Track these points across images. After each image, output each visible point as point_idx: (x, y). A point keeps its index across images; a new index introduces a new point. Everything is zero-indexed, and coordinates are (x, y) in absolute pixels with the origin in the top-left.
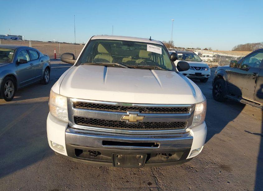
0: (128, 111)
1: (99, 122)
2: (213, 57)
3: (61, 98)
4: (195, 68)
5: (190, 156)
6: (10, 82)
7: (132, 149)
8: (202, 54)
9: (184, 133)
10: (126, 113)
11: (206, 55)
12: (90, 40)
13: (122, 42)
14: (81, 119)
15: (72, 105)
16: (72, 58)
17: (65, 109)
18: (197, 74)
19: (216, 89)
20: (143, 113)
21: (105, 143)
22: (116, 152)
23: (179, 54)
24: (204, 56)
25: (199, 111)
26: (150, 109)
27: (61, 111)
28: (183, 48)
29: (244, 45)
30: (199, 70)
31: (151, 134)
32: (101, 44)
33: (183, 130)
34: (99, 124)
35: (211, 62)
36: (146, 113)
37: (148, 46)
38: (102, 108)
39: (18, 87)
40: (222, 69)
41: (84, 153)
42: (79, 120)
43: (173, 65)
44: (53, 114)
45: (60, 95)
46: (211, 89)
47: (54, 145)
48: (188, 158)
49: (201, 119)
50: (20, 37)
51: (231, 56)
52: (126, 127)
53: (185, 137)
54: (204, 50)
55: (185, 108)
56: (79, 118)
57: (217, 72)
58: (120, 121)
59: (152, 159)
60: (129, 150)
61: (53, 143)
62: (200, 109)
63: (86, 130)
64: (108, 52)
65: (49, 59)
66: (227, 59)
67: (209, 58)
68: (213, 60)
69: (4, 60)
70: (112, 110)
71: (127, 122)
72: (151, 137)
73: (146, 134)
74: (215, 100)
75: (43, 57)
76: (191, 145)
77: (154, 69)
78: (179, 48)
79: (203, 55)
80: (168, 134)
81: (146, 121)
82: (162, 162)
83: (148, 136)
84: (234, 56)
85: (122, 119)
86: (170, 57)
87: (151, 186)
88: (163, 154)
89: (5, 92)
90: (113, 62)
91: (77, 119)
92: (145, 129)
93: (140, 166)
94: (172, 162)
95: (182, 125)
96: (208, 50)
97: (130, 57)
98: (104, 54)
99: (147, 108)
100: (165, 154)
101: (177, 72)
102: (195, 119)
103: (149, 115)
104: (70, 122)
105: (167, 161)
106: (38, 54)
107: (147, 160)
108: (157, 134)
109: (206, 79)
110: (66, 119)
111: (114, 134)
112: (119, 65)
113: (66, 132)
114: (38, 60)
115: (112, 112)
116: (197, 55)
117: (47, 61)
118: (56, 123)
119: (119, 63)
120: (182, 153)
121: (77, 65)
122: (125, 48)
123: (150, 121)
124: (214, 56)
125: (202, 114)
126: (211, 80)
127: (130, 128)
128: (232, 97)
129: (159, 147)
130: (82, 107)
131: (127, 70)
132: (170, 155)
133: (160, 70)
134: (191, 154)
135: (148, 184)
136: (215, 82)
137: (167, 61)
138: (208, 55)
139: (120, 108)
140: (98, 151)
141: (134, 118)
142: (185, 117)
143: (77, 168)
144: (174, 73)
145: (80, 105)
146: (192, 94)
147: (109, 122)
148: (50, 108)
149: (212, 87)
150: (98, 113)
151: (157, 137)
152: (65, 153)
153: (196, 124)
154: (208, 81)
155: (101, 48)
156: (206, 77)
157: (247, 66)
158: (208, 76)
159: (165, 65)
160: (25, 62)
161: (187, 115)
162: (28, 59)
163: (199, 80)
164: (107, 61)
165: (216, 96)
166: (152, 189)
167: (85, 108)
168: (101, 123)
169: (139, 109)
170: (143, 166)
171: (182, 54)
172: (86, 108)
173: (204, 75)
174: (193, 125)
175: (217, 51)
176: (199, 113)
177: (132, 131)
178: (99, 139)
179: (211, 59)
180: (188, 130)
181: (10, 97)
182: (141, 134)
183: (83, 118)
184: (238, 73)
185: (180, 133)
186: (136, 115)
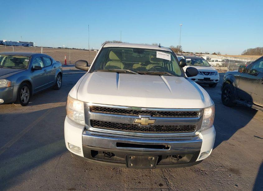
0: (140, 115)
1: (114, 125)
2: (221, 62)
3: (78, 103)
4: (204, 73)
5: (199, 159)
6: (26, 88)
7: (144, 151)
8: (210, 59)
9: (193, 136)
10: (139, 116)
11: (215, 59)
12: (103, 48)
13: (132, 50)
14: (96, 122)
15: (88, 109)
16: (85, 65)
17: (82, 113)
18: (205, 79)
19: (225, 94)
20: (154, 117)
21: (119, 144)
22: (129, 154)
23: (187, 60)
24: (213, 61)
25: (208, 115)
26: (160, 113)
27: (77, 115)
28: (191, 53)
29: (253, 49)
30: (208, 75)
31: (162, 137)
32: (113, 51)
33: (193, 133)
34: (113, 127)
35: (220, 66)
36: (157, 117)
37: (158, 52)
38: (116, 112)
39: (33, 93)
40: (231, 74)
41: (99, 154)
42: (95, 123)
43: (182, 71)
44: (70, 117)
45: (77, 100)
46: (220, 94)
47: (71, 147)
48: (198, 160)
49: (210, 123)
50: (32, 44)
51: (240, 60)
52: (138, 130)
53: (195, 140)
54: (213, 54)
55: (195, 112)
56: (95, 121)
57: (226, 77)
58: (133, 125)
59: (163, 161)
60: (142, 152)
61: (70, 145)
62: (209, 113)
63: (101, 132)
64: (119, 59)
65: (61, 65)
66: (236, 64)
67: (218, 63)
68: (221, 65)
69: (20, 66)
70: (125, 114)
71: (139, 125)
72: (162, 140)
73: (157, 137)
74: (224, 105)
75: (55, 63)
76: (200, 148)
77: (163, 75)
78: (187, 53)
79: (212, 59)
80: (178, 137)
81: (157, 124)
82: (173, 164)
83: (159, 138)
84: (243, 60)
85: (134, 122)
86: (179, 64)
87: (162, 187)
88: (173, 156)
89: (21, 98)
90: (124, 69)
91: (93, 122)
92: (156, 132)
93: (152, 167)
94: (183, 163)
95: (191, 128)
96: (216, 54)
97: (140, 63)
98: (116, 60)
99: (158, 112)
100: (176, 156)
101: (186, 78)
102: (204, 123)
103: (160, 119)
104: (86, 125)
105: (177, 163)
106: (51, 60)
107: (158, 162)
108: (168, 137)
109: (215, 84)
110: (83, 122)
111: (127, 137)
112: (130, 71)
113: (83, 134)
114: (51, 66)
115: (125, 115)
116: (206, 59)
117: (59, 67)
118: (73, 126)
119: (130, 70)
120: (192, 156)
121: (90, 72)
122: (135, 55)
123: (161, 124)
124: (223, 61)
125: (210, 117)
126: (220, 85)
127: (142, 131)
128: (241, 102)
129: (169, 149)
130: (98, 111)
131: (138, 76)
132: (181, 157)
133: (169, 75)
134: (200, 157)
135: (159, 185)
136: (223, 87)
137: (175, 67)
138: (216, 59)
139: (133, 112)
140: (113, 152)
141: (146, 121)
142: (195, 121)
143: (92, 169)
144: (183, 78)
145: (96, 109)
146: (201, 99)
147: (123, 125)
148: (68, 112)
149: (221, 92)
150: (112, 117)
151: (167, 139)
152: (81, 154)
153: (205, 127)
154: (217, 85)
155: (112, 55)
156: (215, 82)
157: (256, 71)
158: (216, 80)
159: (174, 71)
160: (39, 68)
161: (196, 119)
162: (42, 66)
163: (208, 85)
164: (118, 67)
165: (225, 101)
166: (163, 190)
167: (100, 112)
168: (115, 126)
169: (151, 113)
170: (154, 167)
171: (190, 60)
172: (102, 112)
173: (212, 80)
174: (202, 128)
175: (226, 56)
176: (208, 117)
177: (143, 134)
178: (114, 141)
179: (220, 64)
180: (197, 133)
181: (25, 102)
182: (152, 137)
183: (99, 121)
184: (247, 78)
185: (190, 136)
186: (147, 119)
